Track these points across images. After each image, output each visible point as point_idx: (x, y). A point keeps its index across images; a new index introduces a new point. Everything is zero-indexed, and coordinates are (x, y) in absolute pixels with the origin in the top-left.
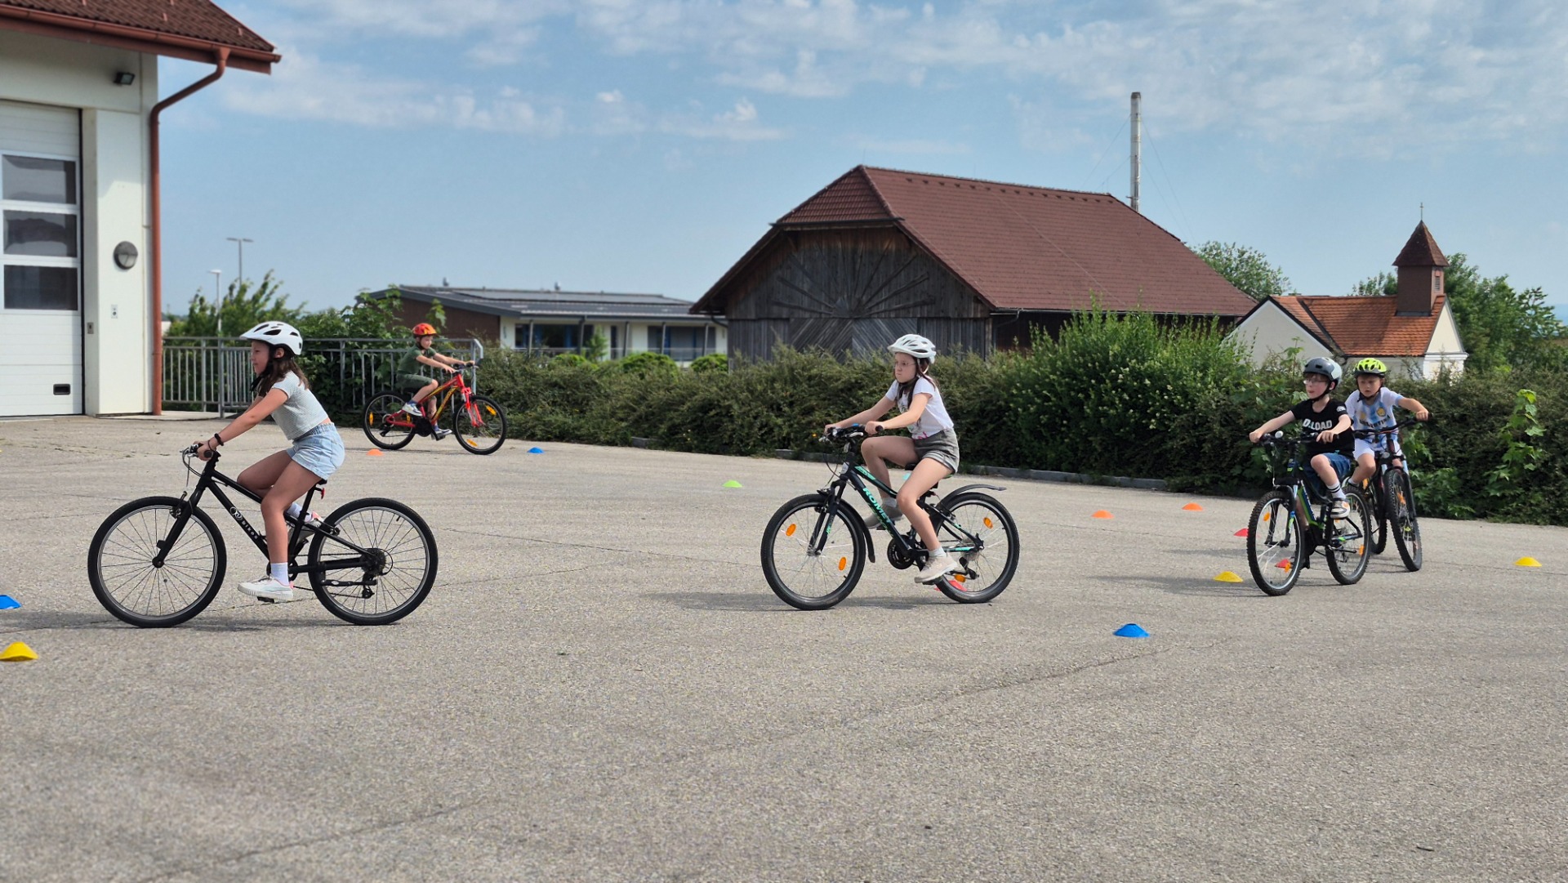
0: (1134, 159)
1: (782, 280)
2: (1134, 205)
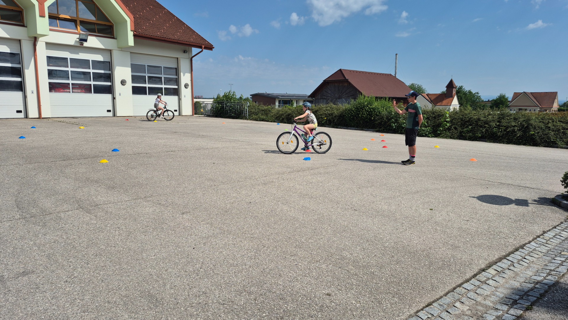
0: (396, 67)
1: (325, 91)
2: (395, 76)
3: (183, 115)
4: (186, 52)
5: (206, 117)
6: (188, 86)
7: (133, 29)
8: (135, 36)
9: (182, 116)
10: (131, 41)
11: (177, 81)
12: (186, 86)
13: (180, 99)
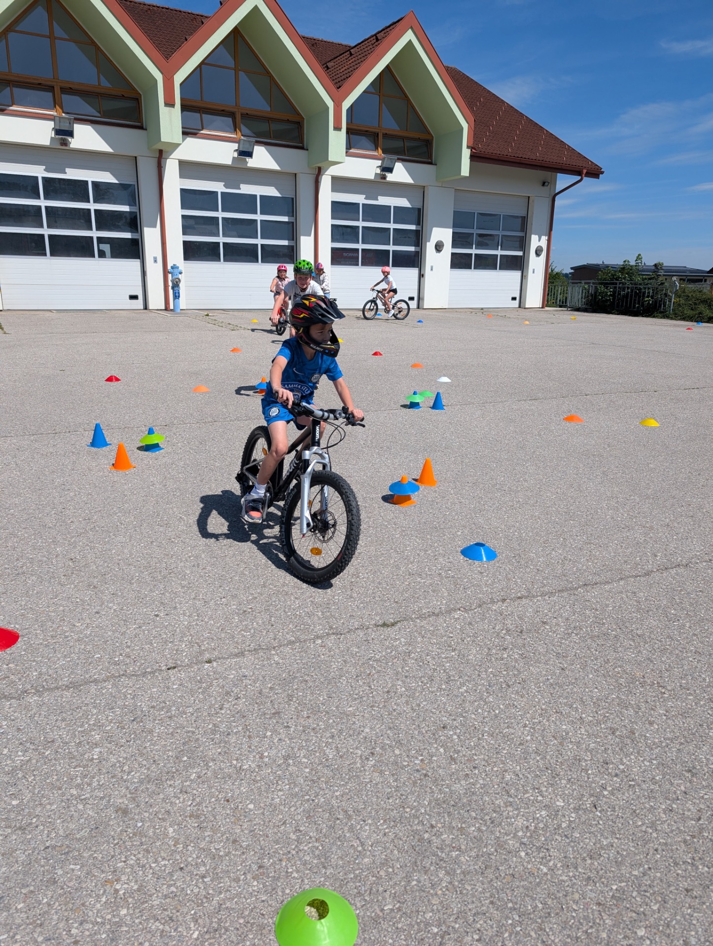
3: (527, 306)
4: (546, 184)
5: (571, 312)
6: (542, 251)
7: (471, 144)
8: (473, 157)
9: (525, 308)
10: (465, 169)
11: (523, 244)
12: (538, 252)
13: (523, 278)
